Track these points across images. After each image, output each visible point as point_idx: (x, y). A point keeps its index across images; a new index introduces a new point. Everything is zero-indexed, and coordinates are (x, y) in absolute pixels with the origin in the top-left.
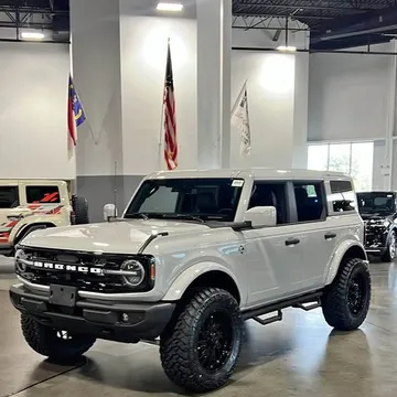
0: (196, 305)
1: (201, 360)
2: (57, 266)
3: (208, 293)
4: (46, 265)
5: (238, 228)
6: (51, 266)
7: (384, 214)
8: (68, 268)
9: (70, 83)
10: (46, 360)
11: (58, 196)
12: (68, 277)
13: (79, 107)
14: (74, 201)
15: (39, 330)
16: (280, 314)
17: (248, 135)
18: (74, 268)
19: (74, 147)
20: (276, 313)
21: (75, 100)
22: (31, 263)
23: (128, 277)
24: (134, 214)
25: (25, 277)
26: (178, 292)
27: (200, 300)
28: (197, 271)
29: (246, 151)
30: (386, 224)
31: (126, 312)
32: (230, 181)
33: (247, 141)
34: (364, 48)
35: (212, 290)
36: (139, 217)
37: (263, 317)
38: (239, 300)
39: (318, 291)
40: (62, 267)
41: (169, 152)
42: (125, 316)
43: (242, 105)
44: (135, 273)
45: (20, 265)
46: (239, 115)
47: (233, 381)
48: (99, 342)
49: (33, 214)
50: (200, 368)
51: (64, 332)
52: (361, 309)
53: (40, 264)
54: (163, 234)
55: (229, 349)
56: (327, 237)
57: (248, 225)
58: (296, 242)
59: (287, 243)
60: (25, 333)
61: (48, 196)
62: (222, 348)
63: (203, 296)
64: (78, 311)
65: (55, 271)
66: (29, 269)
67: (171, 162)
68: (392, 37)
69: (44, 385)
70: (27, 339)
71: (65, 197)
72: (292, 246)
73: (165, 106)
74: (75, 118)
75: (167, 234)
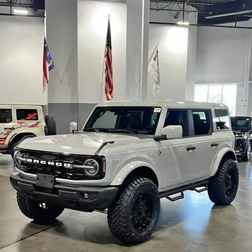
0: (131, 188)
1: (134, 224)
2: (42, 162)
3: (139, 181)
4: (35, 161)
5: (157, 139)
6: (38, 161)
7: (244, 131)
8: (49, 163)
9: (45, 43)
10: (32, 222)
11: (37, 116)
12: (49, 169)
13: (50, 59)
14: (47, 119)
15: (28, 203)
16: (182, 194)
17: (158, 79)
18: (53, 164)
19: (47, 84)
20: (179, 194)
21: (48, 54)
22: (25, 159)
23: (88, 170)
24: (89, 128)
25: (20, 168)
26: (120, 180)
27: (134, 185)
28: (132, 167)
29: (157, 89)
30: (245, 137)
31: (87, 192)
32: (152, 108)
33: (158, 83)
34: (233, 24)
35: (141, 179)
36: (93, 131)
37: (172, 196)
38: (157, 185)
39: (206, 180)
40: (45, 162)
41: (108, 89)
42: (86, 195)
43: (155, 59)
44: (93, 167)
45: (17, 160)
46: (153, 66)
47: (154, 237)
48: (66, 211)
49: (21, 127)
50: (133, 229)
51: (44, 204)
52: (232, 192)
53: (31, 161)
54: (111, 143)
55: (151, 217)
56: (212, 145)
57: (164, 138)
58: (193, 149)
59: (188, 149)
60: (19, 204)
61: (30, 116)
62: (147, 216)
63: (136, 183)
64: (55, 191)
65: (40, 165)
66: (23, 163)
67: (109, 95)
68: (250, 18)
69: (31, 238)
70: (21, 208)
71: (41, 117)
72: (191, 151)
73: (106, 59)
74: (48, 66)
75: (113, 142)
